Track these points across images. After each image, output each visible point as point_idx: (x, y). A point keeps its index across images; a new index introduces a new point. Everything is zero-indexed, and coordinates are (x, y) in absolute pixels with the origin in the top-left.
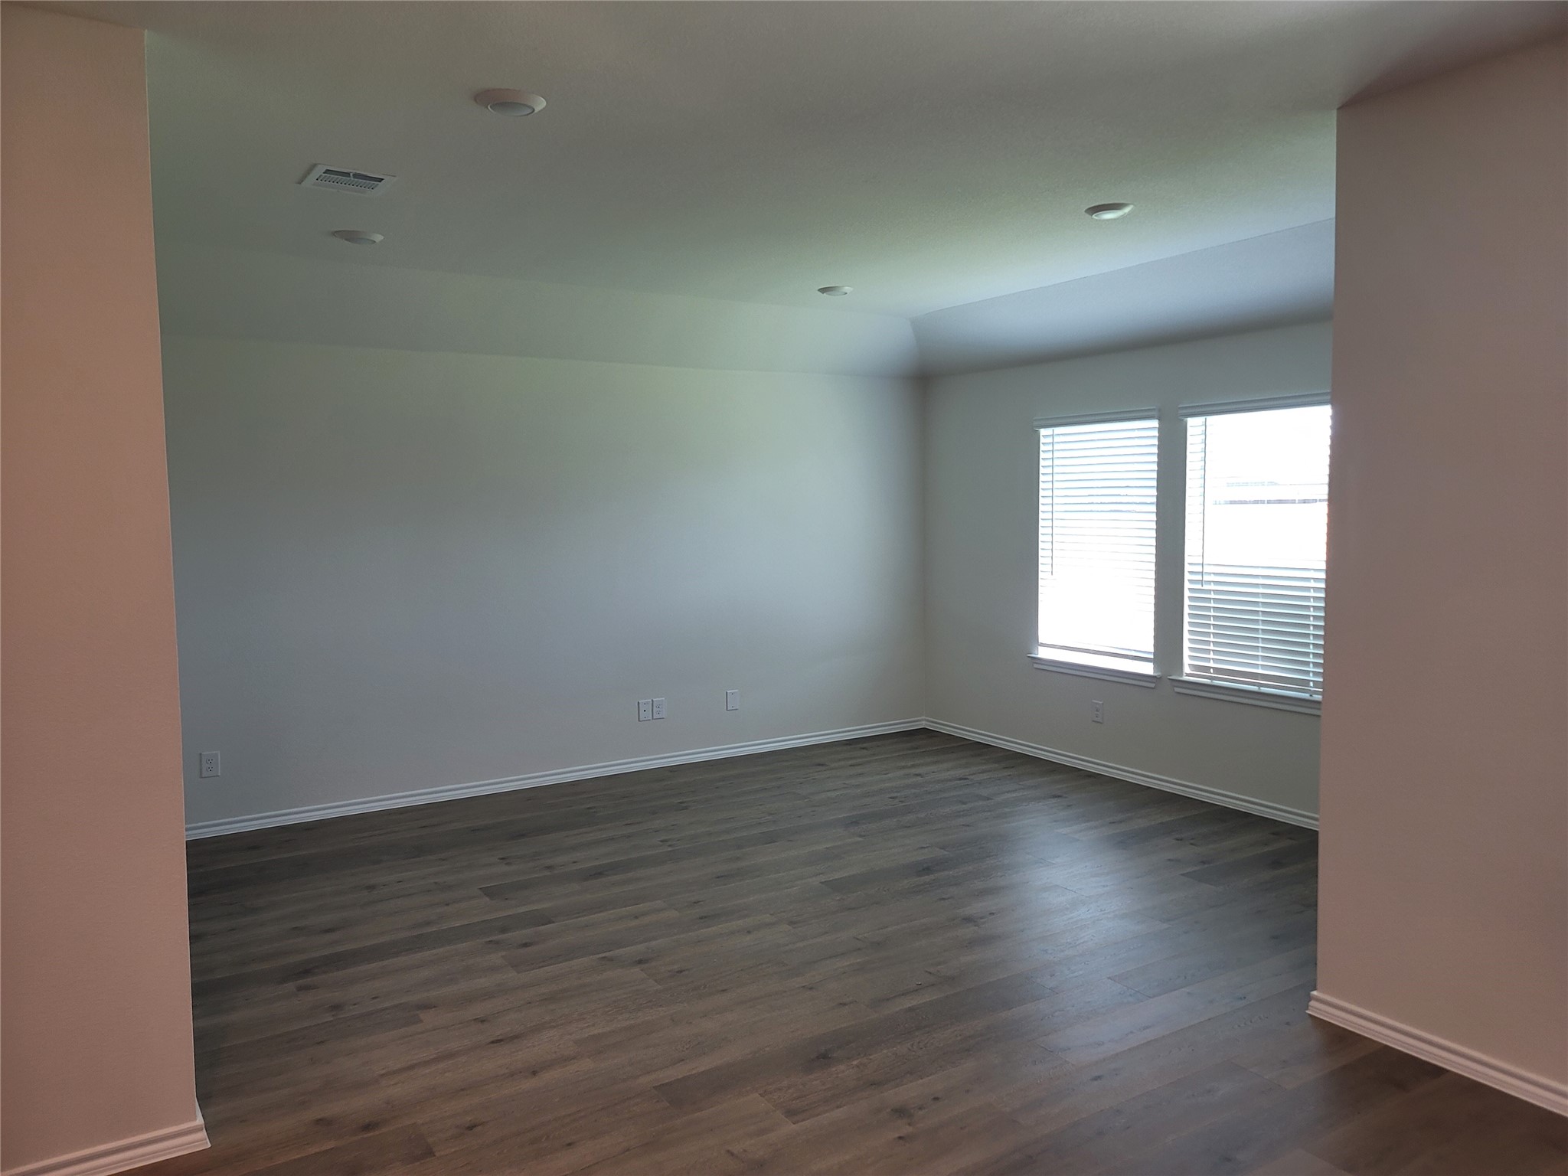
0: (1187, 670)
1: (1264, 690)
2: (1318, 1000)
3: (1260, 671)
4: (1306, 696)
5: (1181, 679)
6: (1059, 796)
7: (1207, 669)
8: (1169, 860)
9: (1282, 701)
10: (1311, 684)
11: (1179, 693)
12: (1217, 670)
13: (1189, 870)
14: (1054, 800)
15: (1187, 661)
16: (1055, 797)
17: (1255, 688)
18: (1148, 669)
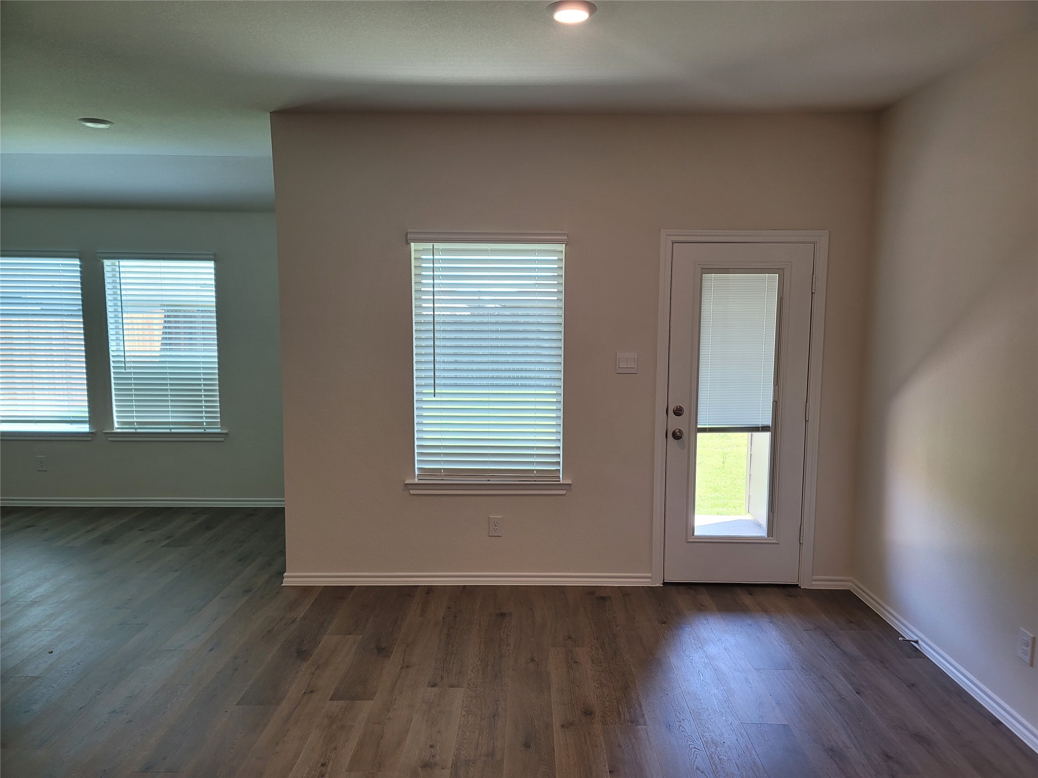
0: (116, 425)
1: (173, 431)
2: (288, 577)
3: (171, 420)
4: (202, 431)
5: (113, 431)
6: (32, 526)
7: (132, 423)
8: (147, 542)
9: (184, 436)
10: (205, 424)
11: (111, 441)
12: (139, 423)
13: (164, 543)
14: (31, 529)
15: (115, 419)
16: (28, 527)
17: (168, 431)
18: (85, 428)
